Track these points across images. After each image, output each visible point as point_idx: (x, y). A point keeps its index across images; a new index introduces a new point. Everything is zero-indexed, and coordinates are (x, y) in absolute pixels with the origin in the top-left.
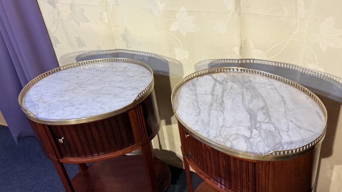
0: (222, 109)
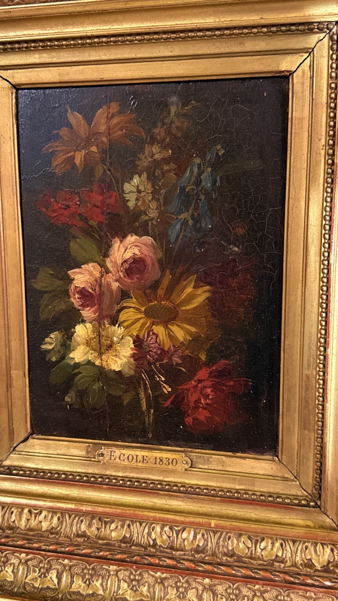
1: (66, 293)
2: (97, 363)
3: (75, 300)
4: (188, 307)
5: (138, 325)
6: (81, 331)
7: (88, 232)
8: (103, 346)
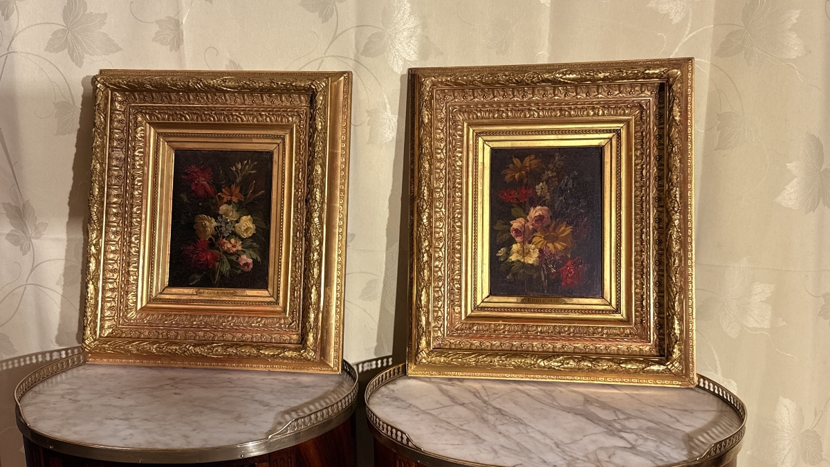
0: (517, 421)
1: (509, 231)
2: (522, 261)
3: (513, 234)
4: (563, 235)
5: (541, 243)
6: (515, 247)
7: (520, 205)
8: (525, 253)
